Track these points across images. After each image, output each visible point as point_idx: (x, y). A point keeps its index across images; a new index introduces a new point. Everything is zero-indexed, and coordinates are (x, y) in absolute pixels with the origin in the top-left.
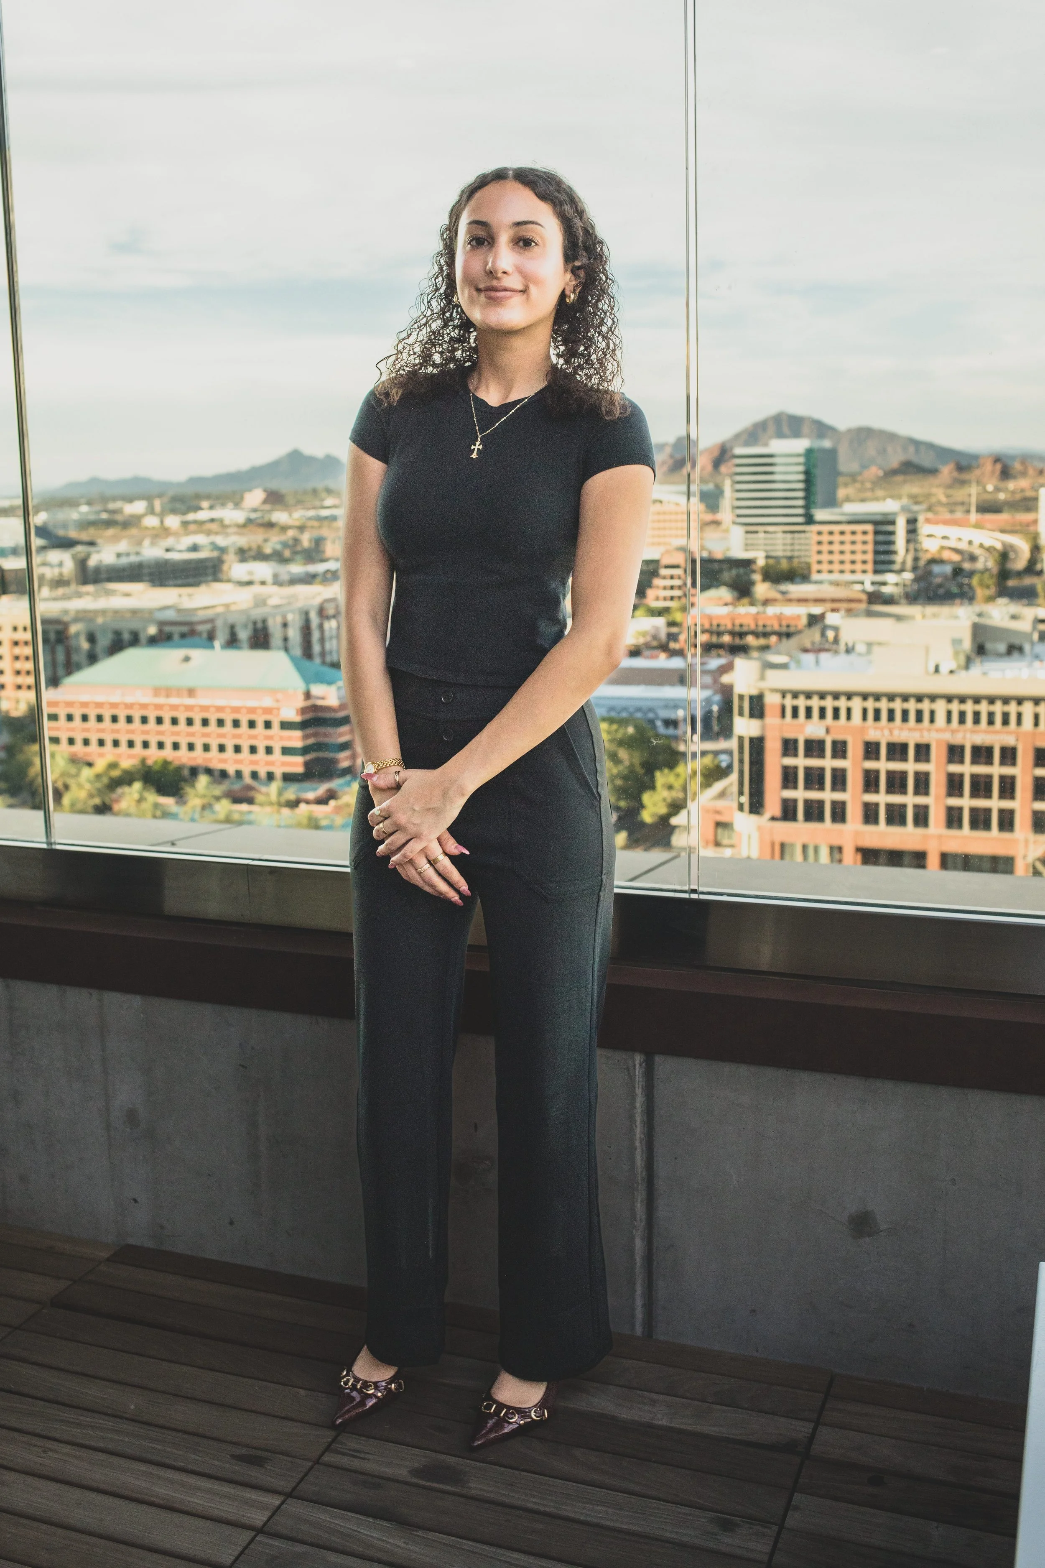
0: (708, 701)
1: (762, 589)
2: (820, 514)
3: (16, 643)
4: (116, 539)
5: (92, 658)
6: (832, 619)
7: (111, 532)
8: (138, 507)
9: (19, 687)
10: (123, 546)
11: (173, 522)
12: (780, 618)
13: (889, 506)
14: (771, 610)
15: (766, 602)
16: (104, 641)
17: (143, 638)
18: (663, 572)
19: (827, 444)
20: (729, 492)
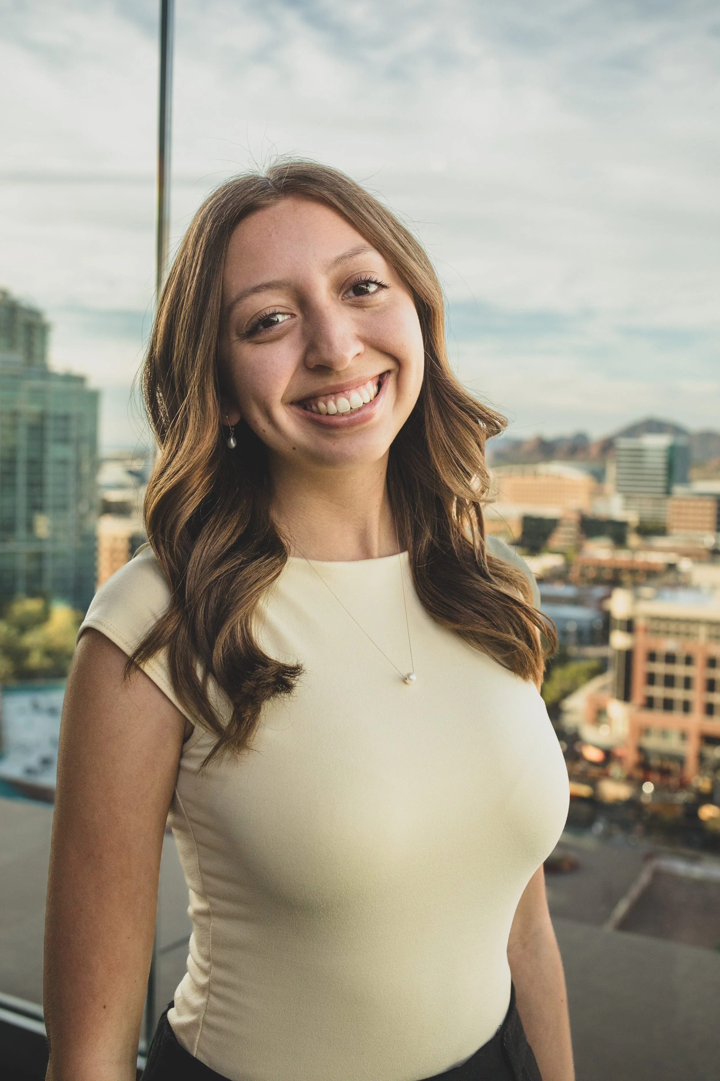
0: (592, 620)
1: (633, 540)
2: (678, 490)
6: (685, 565)
12: (646, 562)
14: (640, 556)
15: (638, 550)
18: (563, 527)
19: (682, 441)
20: (612, 471)
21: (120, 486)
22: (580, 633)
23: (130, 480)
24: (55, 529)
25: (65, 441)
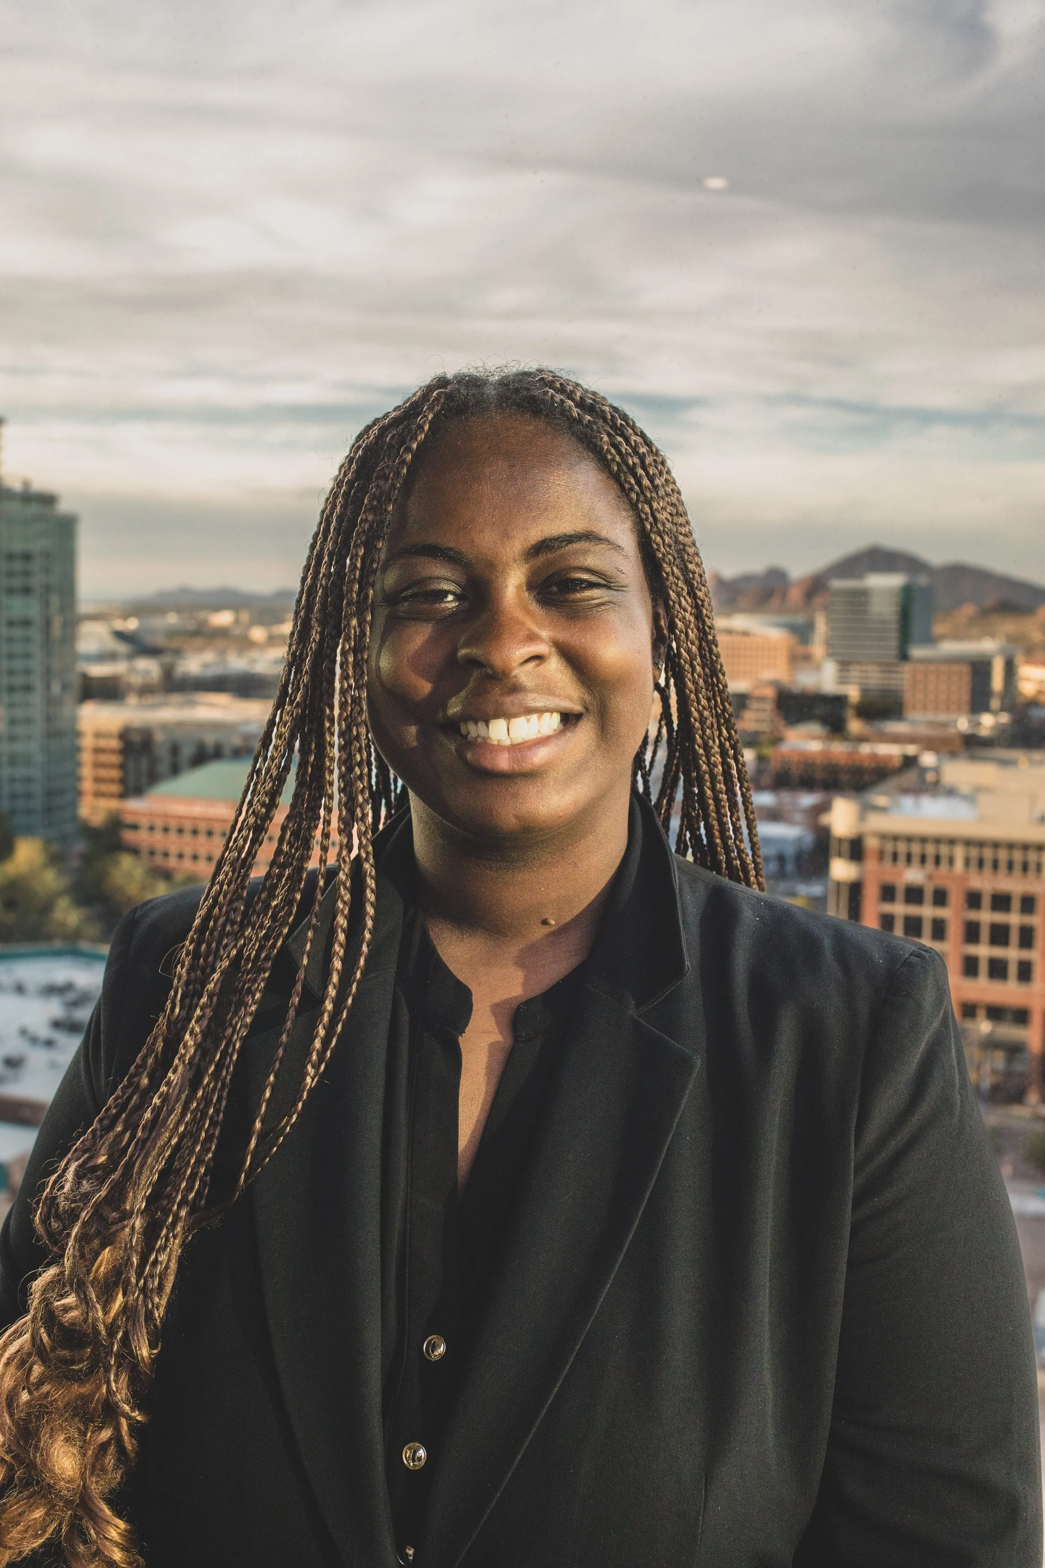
0: (799, 840)
1: (855, 726)
2: (917, 652)
3: (97, 751)
4: (201, 650)
5: (175, 770)
6: (928, 759)
7: (198, 642)
8: (223, 619)
9: (98, 794)
10: (209, 656)
11: (258, 634)
12: (874, 756)
13: (987, 645)
14: (865, 749)
15: (862, 739)
16: (187, 752)
17: (227, 751)
18: (755, 705)
19: (923, 580)
20: (821, 626)
21: (109, 657)
22: (781, 859)
23: (122, 648)
24: (12, 722)
25: (27, 591)
